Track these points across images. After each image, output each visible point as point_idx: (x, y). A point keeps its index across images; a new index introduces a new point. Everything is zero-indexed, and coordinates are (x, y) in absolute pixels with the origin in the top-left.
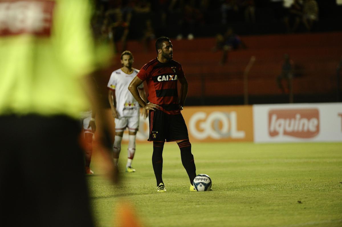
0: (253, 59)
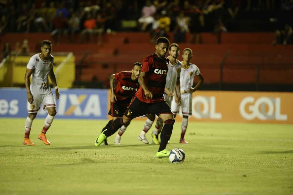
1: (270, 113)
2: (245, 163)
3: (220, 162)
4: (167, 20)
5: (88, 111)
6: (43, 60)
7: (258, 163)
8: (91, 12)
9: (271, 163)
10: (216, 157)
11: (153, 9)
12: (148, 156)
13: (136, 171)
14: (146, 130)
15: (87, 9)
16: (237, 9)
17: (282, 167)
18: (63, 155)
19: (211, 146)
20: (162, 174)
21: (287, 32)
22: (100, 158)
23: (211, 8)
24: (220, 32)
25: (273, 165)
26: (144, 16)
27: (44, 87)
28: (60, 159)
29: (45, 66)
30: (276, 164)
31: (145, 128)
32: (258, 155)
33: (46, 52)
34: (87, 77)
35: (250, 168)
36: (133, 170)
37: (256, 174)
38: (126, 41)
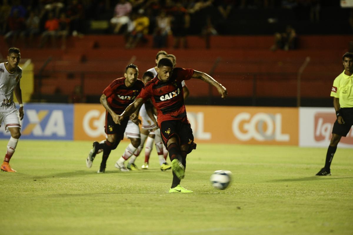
0: (308, 59)
1: (269, 132)
2: (239, 193)
3: (209, 192)
4: (145, 21)
5: (49, 130)
6: (9, 71)
7: (254, 193)
8: (54, 10)
9: (270, 192)
10: (205, 186)
11: (128, 7)
12: (122, 184)
13: (108, 202)
14: (127, 157)
15: (48, 7)
16: (229, 8)
17: (283, 197)
18: (20, 184)
19: (199, 172)
20: (139, 206)
21: (289, 34)
22: (64, 187)
23: (198, 6)
24: (209, 35)
25: (273, 195)
26: (118, 16)
27: (7, 104)
28: (16, 188)
29: (10, 79)
30: (276, 193)
31: (125, 155)
32: (255, 183)
33: (14, 62)
34: (48, 88)
35: (245, 199)
36: (104, 202)
37: (253, 205)
38: (96, 46)
